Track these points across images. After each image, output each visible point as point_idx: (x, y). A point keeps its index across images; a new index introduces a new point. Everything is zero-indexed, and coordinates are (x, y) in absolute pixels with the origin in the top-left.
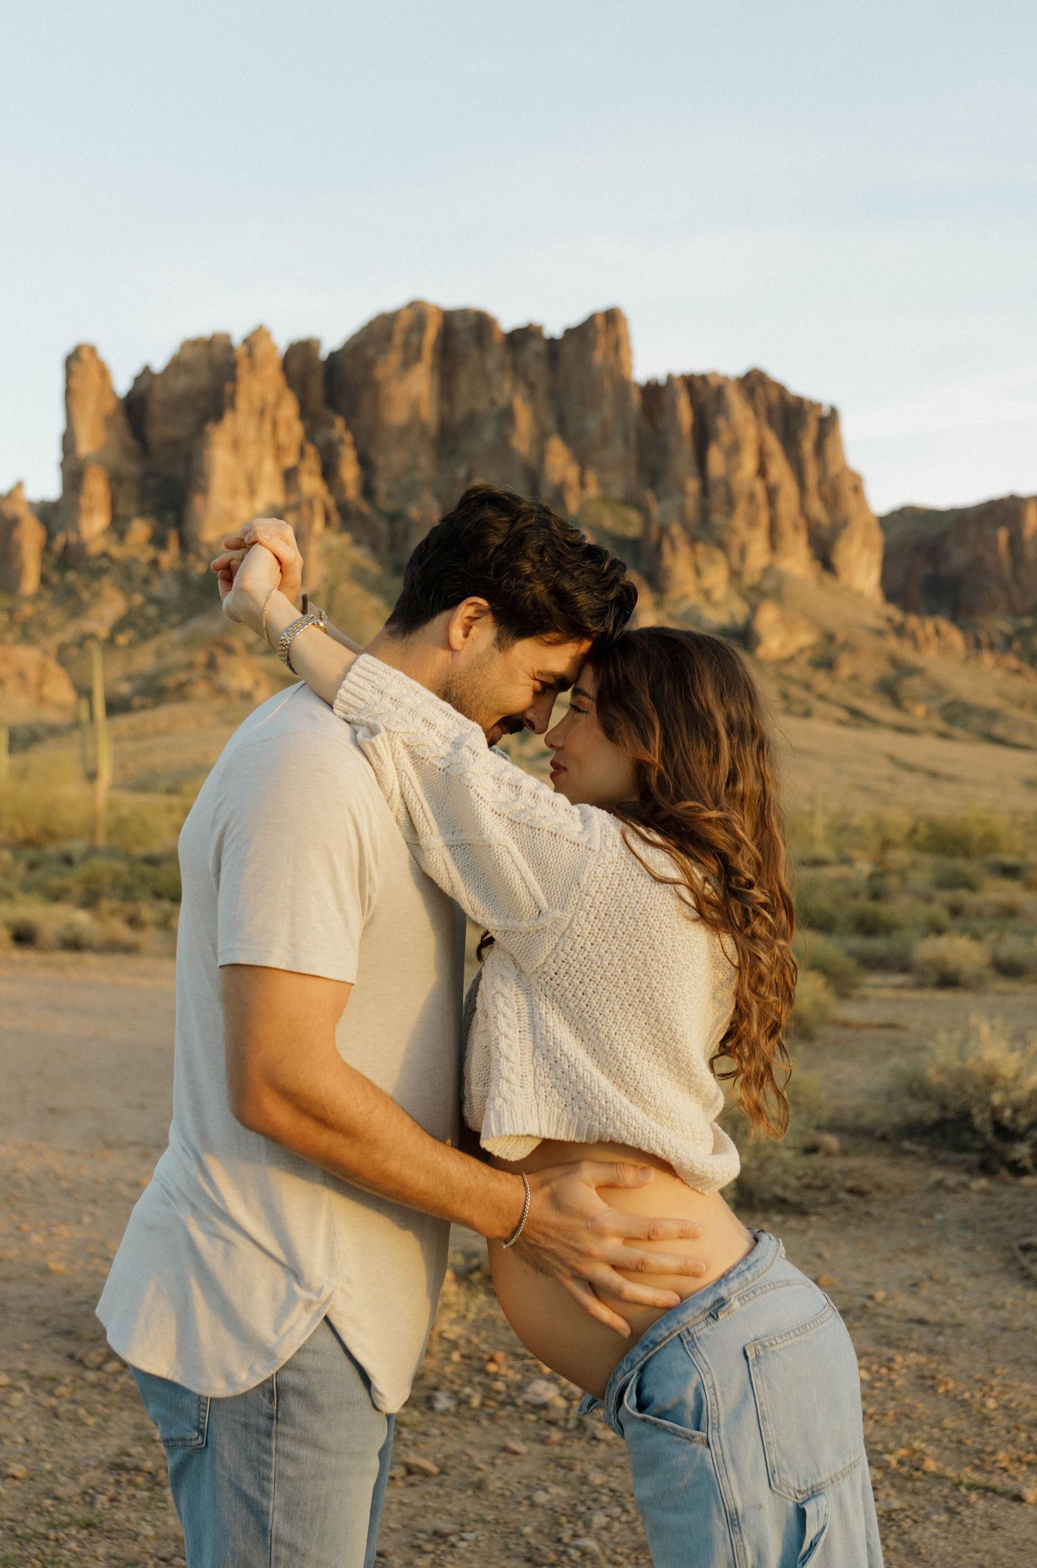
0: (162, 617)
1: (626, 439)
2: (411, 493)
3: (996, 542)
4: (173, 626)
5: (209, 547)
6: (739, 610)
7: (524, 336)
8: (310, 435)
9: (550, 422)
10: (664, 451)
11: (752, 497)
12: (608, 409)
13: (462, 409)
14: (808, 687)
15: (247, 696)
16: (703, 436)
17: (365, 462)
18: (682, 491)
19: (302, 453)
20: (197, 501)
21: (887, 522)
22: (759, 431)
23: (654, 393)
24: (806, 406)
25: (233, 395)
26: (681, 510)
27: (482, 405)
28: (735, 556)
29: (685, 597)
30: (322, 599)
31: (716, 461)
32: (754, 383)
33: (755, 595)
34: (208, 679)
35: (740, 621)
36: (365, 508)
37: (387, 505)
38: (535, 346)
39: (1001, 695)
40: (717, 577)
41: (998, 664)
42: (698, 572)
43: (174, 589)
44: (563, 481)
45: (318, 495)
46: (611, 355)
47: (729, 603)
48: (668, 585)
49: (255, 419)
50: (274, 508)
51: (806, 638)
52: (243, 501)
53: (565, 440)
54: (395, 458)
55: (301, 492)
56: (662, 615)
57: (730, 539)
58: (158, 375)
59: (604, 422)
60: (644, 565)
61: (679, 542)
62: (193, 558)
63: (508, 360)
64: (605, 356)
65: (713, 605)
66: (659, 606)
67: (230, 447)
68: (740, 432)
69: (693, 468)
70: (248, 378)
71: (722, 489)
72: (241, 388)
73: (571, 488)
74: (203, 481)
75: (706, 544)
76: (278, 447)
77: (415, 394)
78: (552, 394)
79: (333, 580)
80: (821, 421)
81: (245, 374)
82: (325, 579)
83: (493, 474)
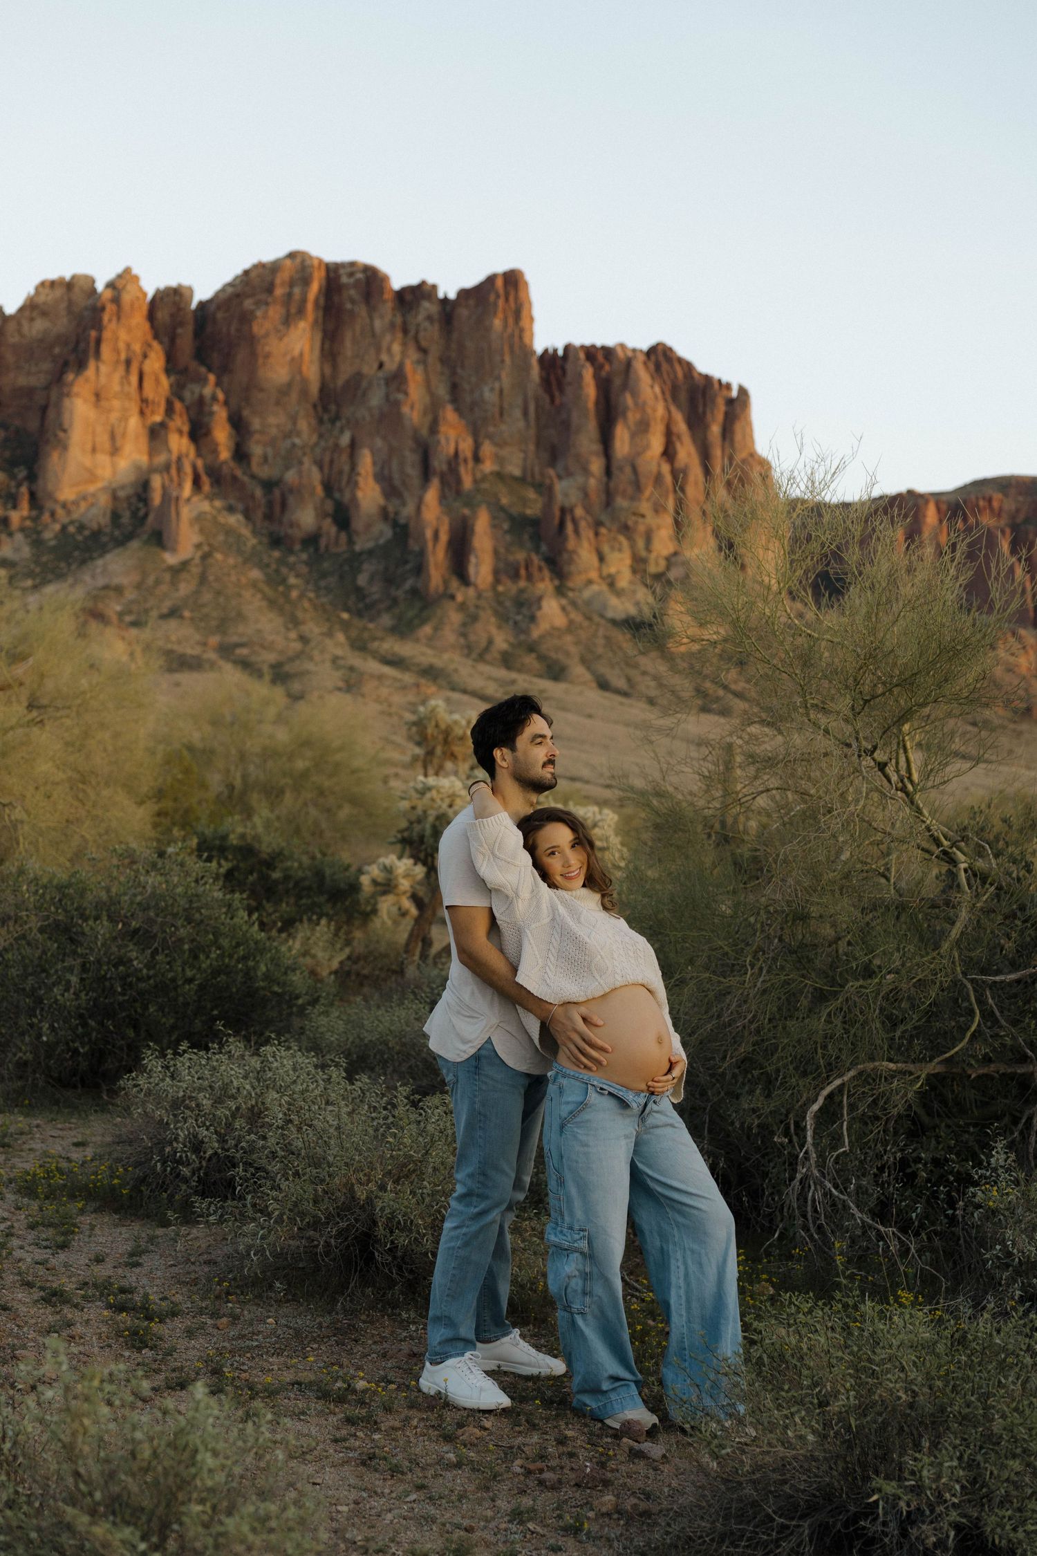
1: (525, 413)
2: (290, 459)
5: (64, 506)
6: (646, 601)
7: (415, 296)
8: (177, 391)
9: (442, 391)
10: (566, 426)
11: (658, 479)
12: (506, 379)
13: (346, 371)
16: (608, 415)
17: (238, 424)
18: (586, 471)
19: (170, 410)
20: (54, 459)
22: (667, 408)
23: (552, 362)
24: (716, 386)
25: (98, 342)
26: (585, 491)
27: (369, 369)
28: (641, 543)
29: (590, 582)
30: (195, 570)
31: (623, 440)
32: (660, 356)
33: (661, 585)
35: (646, 611)
37: (265, 472)
38: (427, 307)
40: (620, 563)
42: (601, 559)
43: (27, 552)
44: (456, 454)
45: (187, 456)
46: (511, 321)
47: (634, 592)
48: (573, 568)
49: (121, 370)
50: (138, 468)
51: (716, 632)
52: (103, 459)
53: (457, 410)
54: (272, 420)
55: (169, 451)
56: (564, 602)
57: (636, 523)
58: (12, 317)
59: (501, 391)
60: (544, 548)
61: (583, 524)
62: (46, 517)
63: (399, 320)
64: (505, 320)
65: (619, 593)
66: (560, 591)
67: (93, 399)
68: (649, 411)
69: (597, 447)
70: (113, 325)
71: (628, 470)
72: (107, 335)
73: (465, 461)
74: (61, 434)
75: (610, 530)
76: (144, 400)
77: (296, 352)
78: (444, 360)
79: (206, 548)
80: (730, 402)
81: (110, 320)
82: (198, 546)
83: (379, 443)
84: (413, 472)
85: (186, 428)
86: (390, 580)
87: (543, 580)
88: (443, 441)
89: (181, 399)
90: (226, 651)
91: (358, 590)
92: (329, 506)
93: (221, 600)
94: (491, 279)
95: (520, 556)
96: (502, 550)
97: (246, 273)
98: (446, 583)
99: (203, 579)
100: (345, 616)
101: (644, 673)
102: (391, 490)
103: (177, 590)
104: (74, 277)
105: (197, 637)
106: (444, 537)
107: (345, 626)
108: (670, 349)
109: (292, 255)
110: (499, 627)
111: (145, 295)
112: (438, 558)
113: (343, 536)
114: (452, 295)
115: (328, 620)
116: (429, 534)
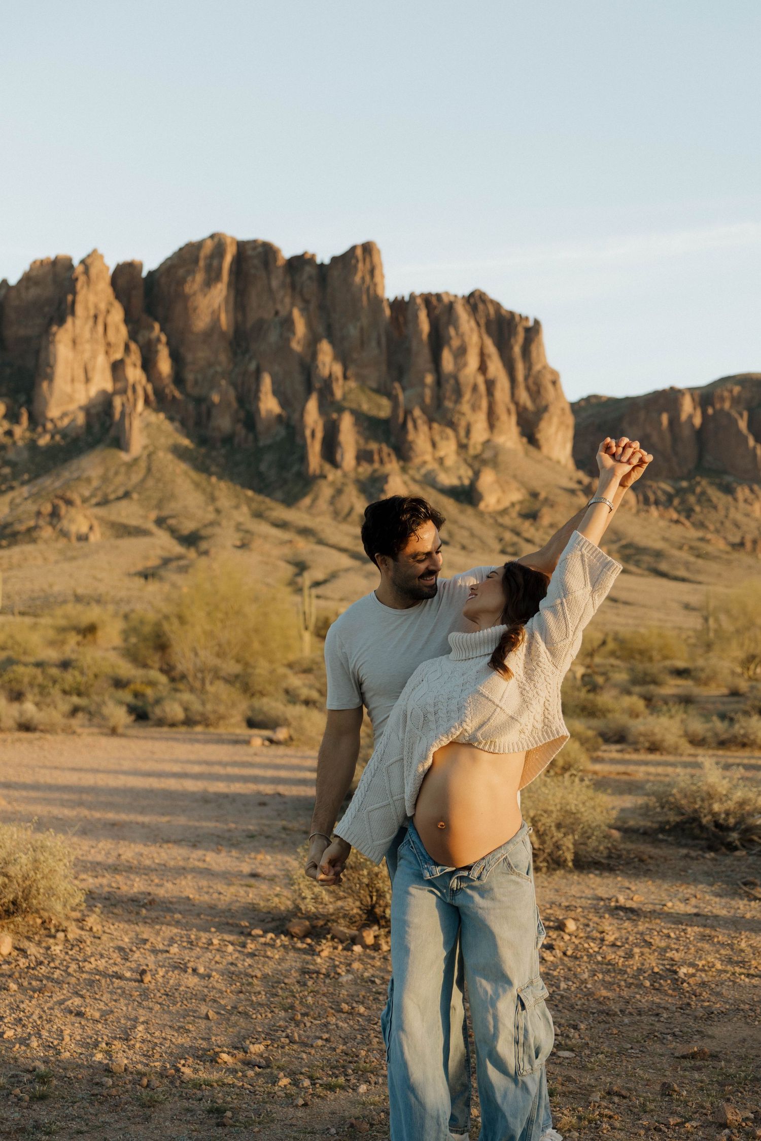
0: (15, 476)
1: (379, 343)
2: (212, 382)
3: (660, 423)
4: (23, 483)
5: (52, 420)
6: (466, 474)
7: (300, 263)
8: (133, 335)
9: (320, 329)
11: (475, 388)
12: (365, 321)
13: (253, 316)
14: (518, 534)
15: (82, 538)
16: (437, 341)
17: (176, 358)
18: (423, 384)
19: (127, 348)
20: (45, 386)
21: (576, 408)
22: (481, 337)
23: (400, 307)
24: (517, 319)
25: (74, 303)
26: (422, 397)
27: (268, 315)
28: (462, 433)
29: (425, 463)
30: (143, 464)
31: (448, 361)
32: (476, 301)
33: (478, 463)
34: (51, 524)
35: (466, 482)
36: (177, 394)
37: (195, 392)
38: (308, 269)
39: (665, 539)
40: (448, 448)
41: (662, 516)
42: (434, 445)
43: (25, 455)
44: (330, 375)
45: (140, 382)
46: (368, 278)
47: (458, 469)
48: (412, 454)
49: (90, 323)
50: (104, 392)
51: (516, 495)
52: (80, 386)
53: (332, 342)
54: (200, 354)
55: (126, 380)
56: (406, 478)
57: (459, 419)
58: (13, 287)
59: (362, 329)
60: (393, 439)
61: (420, 422)
62: (40, 429)
63: (288, 280)
64: (363, 278)
65: (446, 470)
66: (404, 470)
67: (70, 344)
68: (467, 339)
69: (430, 366)
70: (85, 290)
71: (452, 382)
72: (80, 298)
73: (337, 379)
74: (49, 370)
75: (440, 424)
76: (109, 344)
77: (216, 306)
78: (322, 307)
79: (151, 448)
80: (528, 330)
81: (82, 287)
82: (145, 447)
83: (276, 368)
84: (300, 388)
85: (139, 363)
86: (283, 466)
87: (391, 462)
88: (320, 366)
89: (136, 341)
90: (160, 522)
91: (260, 475)
92: (242, 415)
93: (161, 485)
94: (353, 249)
95: (373, 446)
96: (362, 441)
97: (181, 249)
98: (321, 467)
99: (149, 470)
100: (250, 493)
101: (462, 527)
102: (284, 402)
103: (129, 479)
104: (56, 258)
105: (141, 512)
106: (319, 435)
107: (249, 501)
108: (484, 294)
109: (212, 237)
110: (358, 498)
111: (108, 268)
112: (315, 449)
113: (251, 437)
114: (327, 261)
115: (237, 496)
116: (308, 433)
